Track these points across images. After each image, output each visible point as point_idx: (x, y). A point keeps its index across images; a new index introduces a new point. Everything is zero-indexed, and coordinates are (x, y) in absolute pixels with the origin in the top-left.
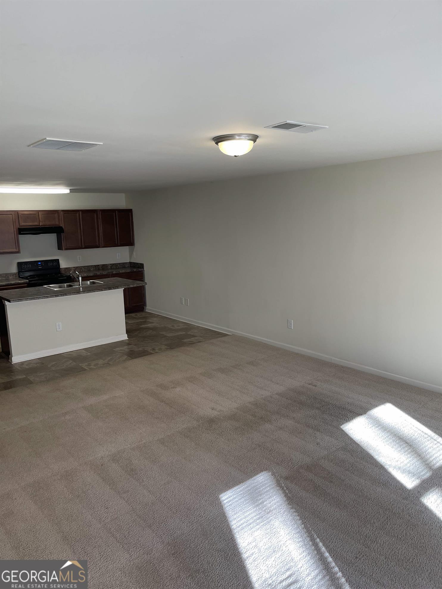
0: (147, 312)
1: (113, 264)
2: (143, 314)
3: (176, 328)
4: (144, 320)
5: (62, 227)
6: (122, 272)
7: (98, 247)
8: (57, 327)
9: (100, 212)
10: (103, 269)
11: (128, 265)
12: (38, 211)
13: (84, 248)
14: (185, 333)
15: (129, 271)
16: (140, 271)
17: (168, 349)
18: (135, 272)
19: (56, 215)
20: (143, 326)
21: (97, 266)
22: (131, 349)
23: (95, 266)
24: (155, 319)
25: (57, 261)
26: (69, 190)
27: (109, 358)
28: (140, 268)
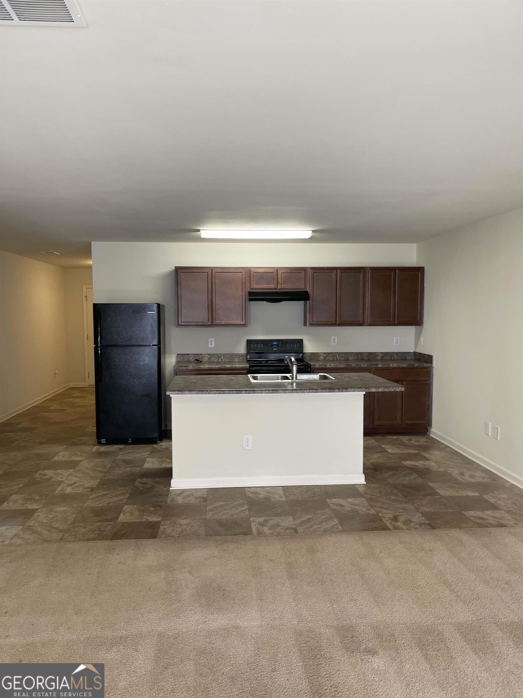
0: (432, 437)
1: (386, 353)
2: (422, 440)
3: (465, 480)
4: (417, 452)
5: (307, 292)
6: (394, 366)
7: (360, 324)
8: (245, 443)
9: (370, 270)
10: (369, 360)
11: (411, 356)
12: (277, 269)
13: (338, 324)
14: (477, 494)
15: (405, 366)
16: (425, 368)
17: (423, 526)
18: (416, 368)
19: (302, 275)
20: (408, 463)
21: (360, 354)
22: (356, 507)
23: (357, 354)
24: (438, 453)
25: (300, 342)
26: (311, 232)
27: (308, 517)
28: (426, 362)
